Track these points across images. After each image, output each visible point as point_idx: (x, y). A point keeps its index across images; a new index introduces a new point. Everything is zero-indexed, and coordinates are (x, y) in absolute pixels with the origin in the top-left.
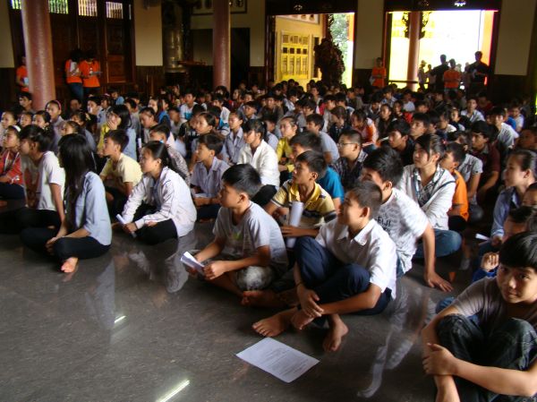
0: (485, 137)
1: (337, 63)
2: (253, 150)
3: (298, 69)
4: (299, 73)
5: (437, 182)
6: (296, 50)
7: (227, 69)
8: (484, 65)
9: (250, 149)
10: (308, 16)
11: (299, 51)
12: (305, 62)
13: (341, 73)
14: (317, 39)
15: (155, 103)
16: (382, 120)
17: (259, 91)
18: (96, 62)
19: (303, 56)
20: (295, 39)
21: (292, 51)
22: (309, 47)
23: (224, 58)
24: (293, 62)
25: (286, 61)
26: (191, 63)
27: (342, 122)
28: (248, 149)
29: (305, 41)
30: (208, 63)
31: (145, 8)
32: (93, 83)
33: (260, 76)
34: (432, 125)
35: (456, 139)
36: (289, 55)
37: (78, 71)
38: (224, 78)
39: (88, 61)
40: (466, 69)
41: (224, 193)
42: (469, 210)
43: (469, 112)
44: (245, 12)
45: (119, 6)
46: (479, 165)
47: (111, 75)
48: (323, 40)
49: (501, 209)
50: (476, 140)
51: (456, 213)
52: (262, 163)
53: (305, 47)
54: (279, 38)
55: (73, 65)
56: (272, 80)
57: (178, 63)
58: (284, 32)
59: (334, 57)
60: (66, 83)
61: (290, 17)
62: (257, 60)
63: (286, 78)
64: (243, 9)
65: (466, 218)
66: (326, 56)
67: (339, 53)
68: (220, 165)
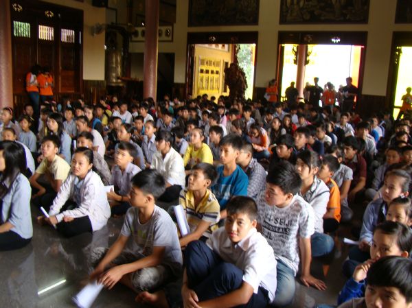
0: (354, 149)
1: (241, 82)
2: (164, 156)
3: (211, 86)
4: (213, 88)
5: (314, 191)
6: (210, 72)
7: (154, 84)
8: (354, 87)
9: (161, 155)
10: (220, 46)
11: (212, 72)
12: (217, 80)
13: (245, 89)
14: (227, 63)
15: (91, 111)
16: (273, 130)
17: (179, 103)
18: (51, 76)
19: (215, 76)
20: (209, 63)
21: (207, 72)
22: (221, 69)
23: (152, 76)
24: (207, 80)
25: (202, 80)
26: (127, 79)
27: (240, 132)
28: (160, 155)
29: (217, 64)
30: (140, 79)
31: (93, 35)
32: (48, 92)
33: (181, 90)
34: (311, 137)
35: (332, 152)
36: (205, 75)
37: (36, 82)
38: (152, 91)
39: (44, 74)
40: (340, 90)
41: (133, 194)
42: (341, 211)
43: (341, 124)
44: (172, 41)
45: (72, 33)
46: (350, 173)
47: (62, 86)
48: (231, 65)
49: (370, 217)
50: (347, 152)
51: (330, 216)
52: (170, 167)
53: (218, 69)
54: (197, 62)
55: (33, 77)
56: (191, 93)
57: (118, 78)
58: (201, 57)
59: (240, 77)
60: (26, 91)
61: (207, 45)
62: (179, 78)
63: (202, 93)
64: (170, 38)
65: (338, 220)
66: (233, 76)
67: (243, 74)
68: (133, 169)
